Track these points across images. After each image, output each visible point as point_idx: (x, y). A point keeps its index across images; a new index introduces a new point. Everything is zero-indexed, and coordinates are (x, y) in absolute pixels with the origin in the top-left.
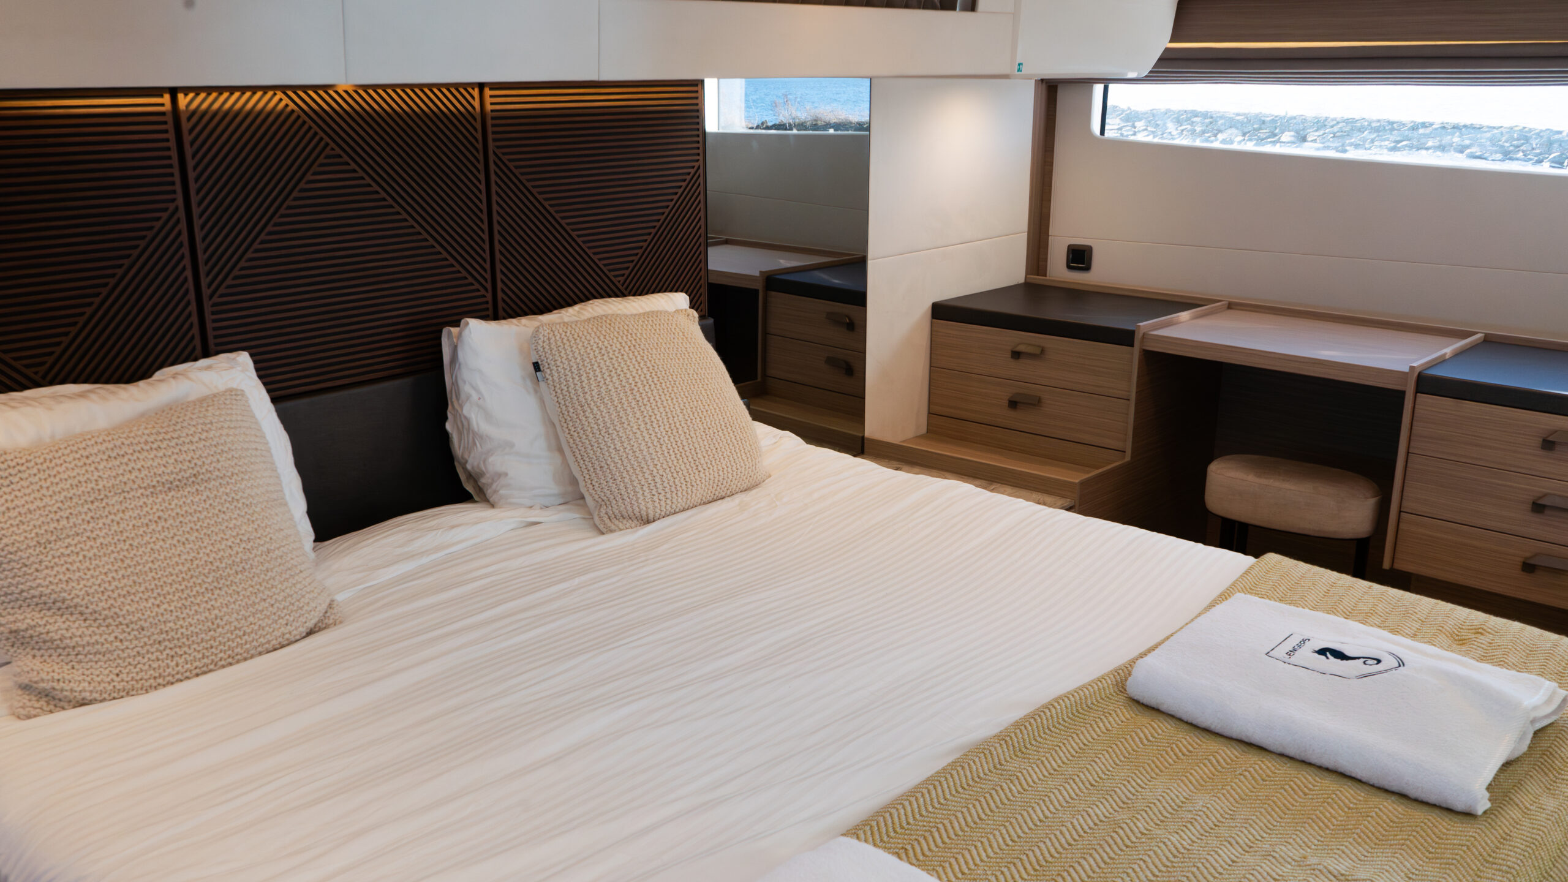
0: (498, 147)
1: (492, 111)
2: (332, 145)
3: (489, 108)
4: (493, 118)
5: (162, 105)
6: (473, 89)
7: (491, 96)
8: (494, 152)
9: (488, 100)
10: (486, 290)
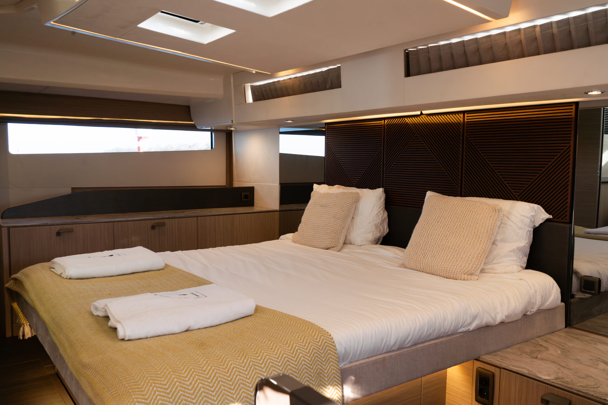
0: (467, 135)
1: (467, 122)
2: (417, 133)
3: (466, 120)
4: (467, 124)
5: (382, 123)
6: (461, 114)
7: (467, 117)
8: (466, 137)
9: (466, 118)
10: (458, 186)
